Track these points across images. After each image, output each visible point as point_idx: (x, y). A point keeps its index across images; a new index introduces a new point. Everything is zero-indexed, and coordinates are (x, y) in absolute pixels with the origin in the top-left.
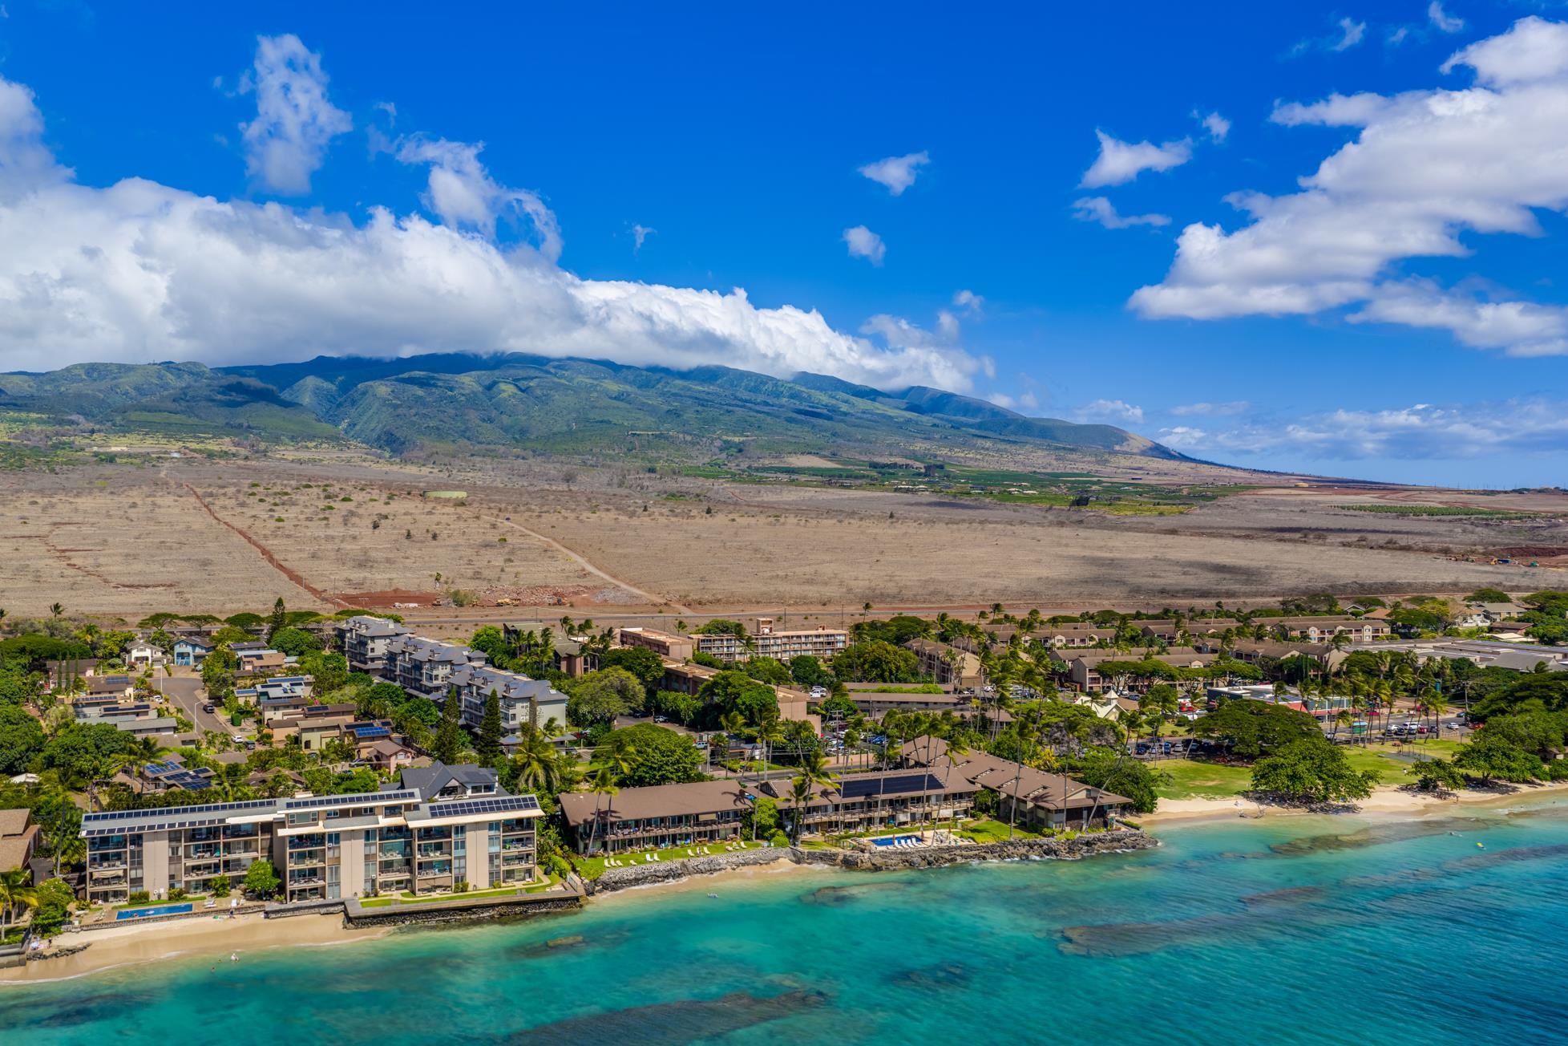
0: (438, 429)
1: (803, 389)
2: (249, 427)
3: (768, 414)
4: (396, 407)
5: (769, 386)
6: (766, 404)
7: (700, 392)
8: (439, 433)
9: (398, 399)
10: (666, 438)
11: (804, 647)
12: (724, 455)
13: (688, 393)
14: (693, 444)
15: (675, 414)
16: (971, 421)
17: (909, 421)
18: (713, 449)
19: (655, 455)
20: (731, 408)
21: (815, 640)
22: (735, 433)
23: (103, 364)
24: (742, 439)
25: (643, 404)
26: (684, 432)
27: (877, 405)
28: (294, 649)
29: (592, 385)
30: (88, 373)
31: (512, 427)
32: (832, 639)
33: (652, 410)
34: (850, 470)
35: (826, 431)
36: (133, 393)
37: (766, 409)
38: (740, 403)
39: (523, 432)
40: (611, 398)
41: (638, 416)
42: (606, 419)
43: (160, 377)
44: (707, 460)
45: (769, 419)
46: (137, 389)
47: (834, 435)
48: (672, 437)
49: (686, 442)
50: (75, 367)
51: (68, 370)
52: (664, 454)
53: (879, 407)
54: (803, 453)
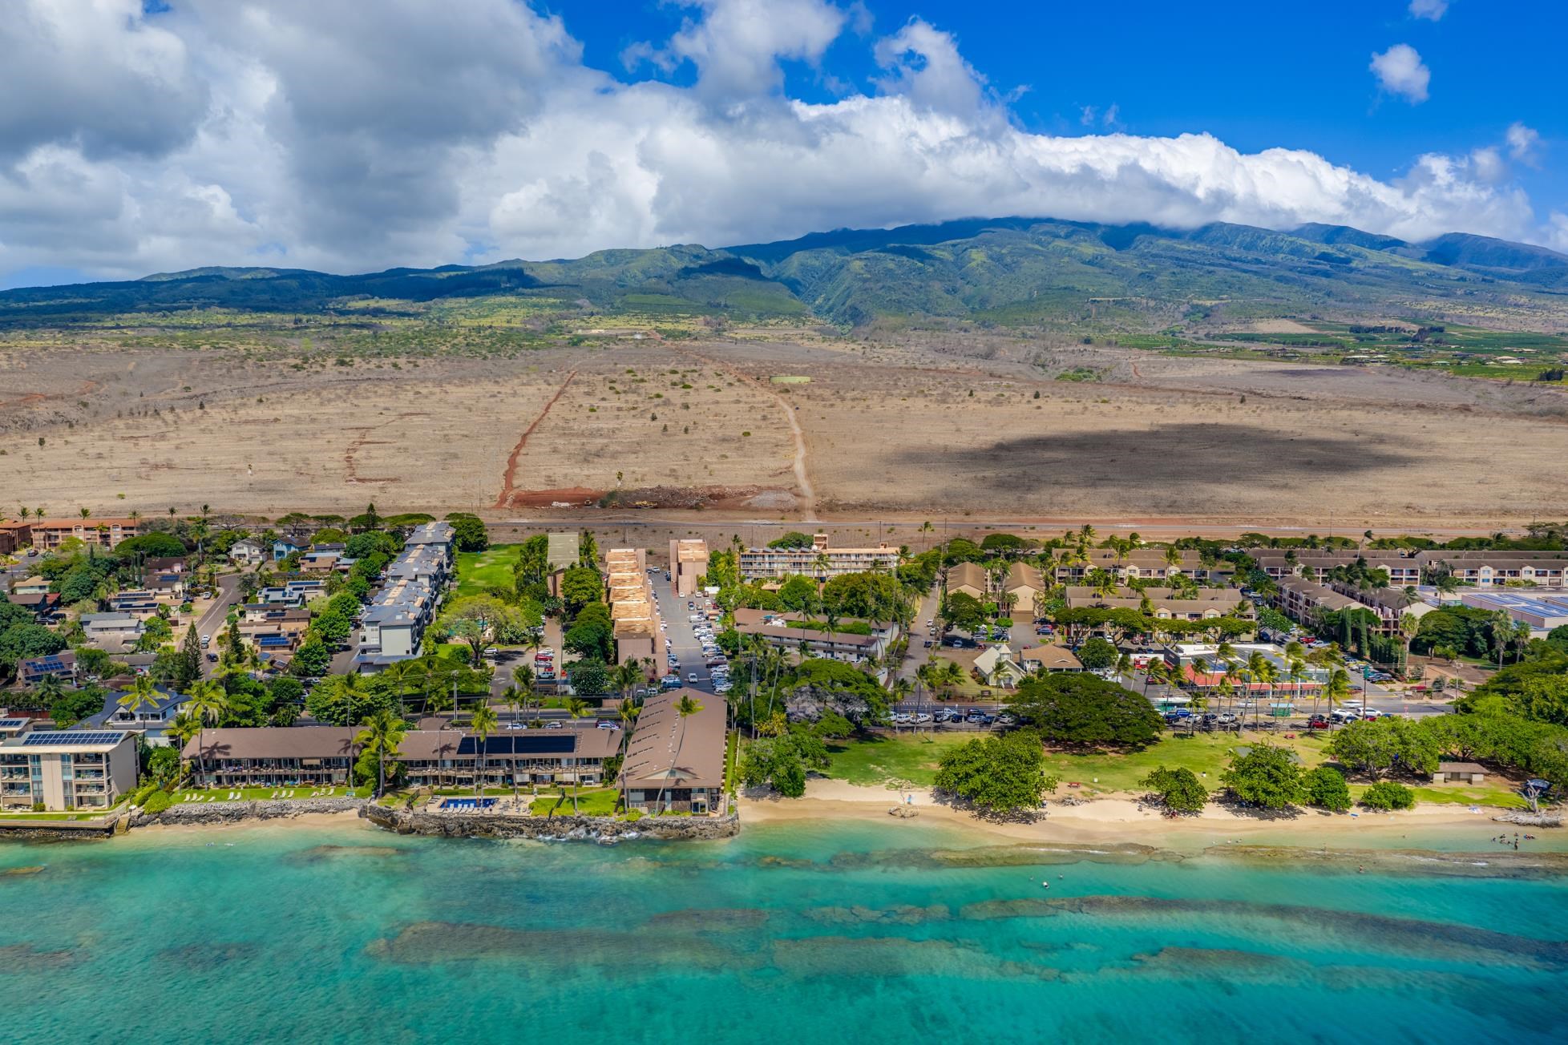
0: (899, 302)
1: (1307, 243)
2: (726, 306)
3: (1256, 273)
4: (865, 281)
5: (1267, 241)
6: (1258, 261)
7: (1184, 251)
8: (900, 306)
9: (869, 272)
10: (1128, 305)
11: (854, 565)
12: (1186, 321)
13: (1169, 254)
14: (1155, 309)
15: (1149, 277)
16: (1515, 271)
17: (1431, 274)
18: (1176, 315)
19: (1109, 323)
20: (1212, 268)
21: (866, 558)
22: (1209, 296)
23: (618, 250)
24: (1214, 303)
25: (1115, 268)
26: (1151, 297)
27: (1396, 257)
28: (362, 551)
29: (1068, 249)
30: (607, 260)
31: (974, 297)
32: (884, 559)
33: (1122, 274)
34: (1326, 336)
35: (1320, 290)
36: (640, 276)
37: (1254, 267)
38: (1225, 262)
39: (983, 302)
40: (1084, 262)
41: (1106, 281)
42: (1070, 285)
43: (664, 261)
44: (1164, 327)
45: (1254, 279)
46: (644, 272)
47: (1329, 294)
48: (1133, 302)
49: (1148, 308)
50: (596, 254)
51: (591, 256)
52: (1118, 321)
53: (1397, 260)
54: (1276, 317)
